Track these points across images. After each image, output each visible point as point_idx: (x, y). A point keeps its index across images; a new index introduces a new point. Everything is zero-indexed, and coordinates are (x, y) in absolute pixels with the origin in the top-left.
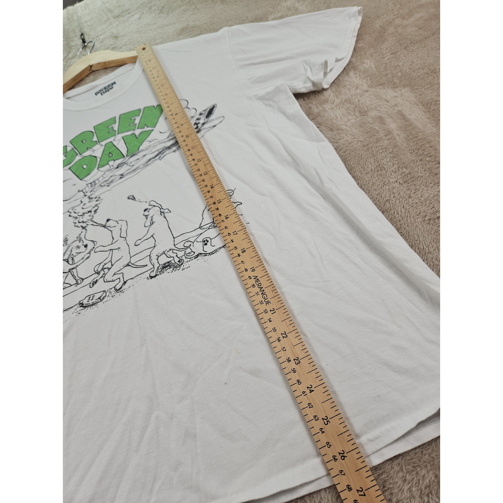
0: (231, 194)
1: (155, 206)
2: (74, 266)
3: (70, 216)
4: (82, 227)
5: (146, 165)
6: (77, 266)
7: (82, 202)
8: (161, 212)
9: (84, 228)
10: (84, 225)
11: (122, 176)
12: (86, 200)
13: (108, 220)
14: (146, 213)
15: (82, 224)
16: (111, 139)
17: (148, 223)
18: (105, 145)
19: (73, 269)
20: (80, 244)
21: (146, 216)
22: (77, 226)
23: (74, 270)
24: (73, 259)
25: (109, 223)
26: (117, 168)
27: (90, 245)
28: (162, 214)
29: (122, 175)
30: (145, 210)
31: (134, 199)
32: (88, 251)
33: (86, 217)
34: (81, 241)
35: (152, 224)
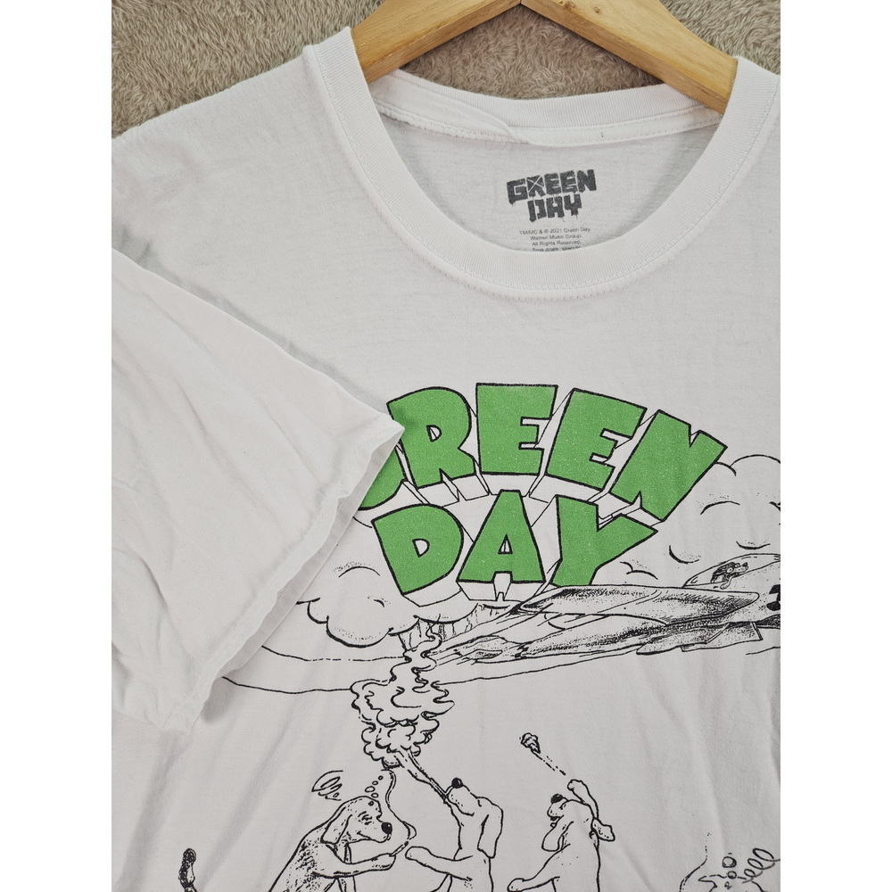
0: (765, 864)
1: (582, 802)
2: (351, 869)
3: (354, 706)
4: (383, 763)
5: (595, 648)
6: (357, 873)
7: (394, 678)
8: (593, 830)
9: (387, 767)
10: (390, 759)
11: (523, 651)
12: (406, 677)
13: (457, 783)
14: (555, 809)
15: (383, 753)
16: (523, 483)
17: (552, 843)
18: (498, 495)
19: (346, 875)
20: (372, 812)
21: (553, 818)
22: (370, 754)
23: (349, 881)
24: (347, 845)
25: (456, 794)
26: (514, 611)
27: (399, 834)
28: (594, 837)
29: (522, 646)
30: (556, 799)
31: (536, 750)
32: (390, 846)
33: (399, 738)
34: (376, 804)
35: (561, 848)
